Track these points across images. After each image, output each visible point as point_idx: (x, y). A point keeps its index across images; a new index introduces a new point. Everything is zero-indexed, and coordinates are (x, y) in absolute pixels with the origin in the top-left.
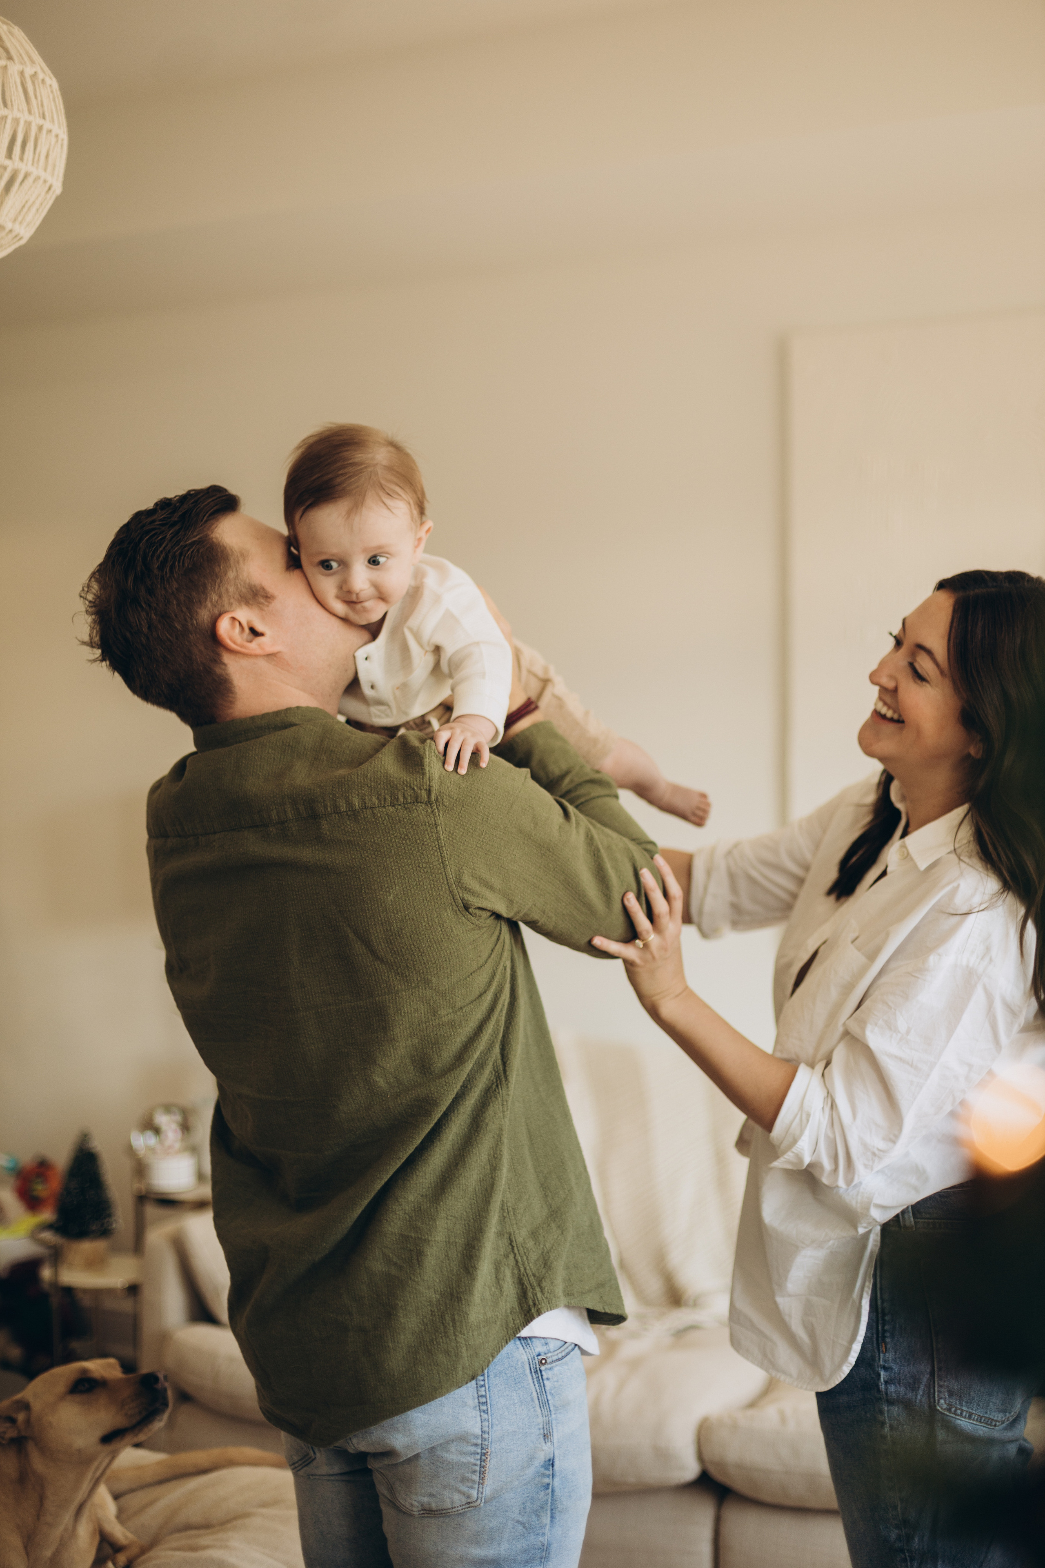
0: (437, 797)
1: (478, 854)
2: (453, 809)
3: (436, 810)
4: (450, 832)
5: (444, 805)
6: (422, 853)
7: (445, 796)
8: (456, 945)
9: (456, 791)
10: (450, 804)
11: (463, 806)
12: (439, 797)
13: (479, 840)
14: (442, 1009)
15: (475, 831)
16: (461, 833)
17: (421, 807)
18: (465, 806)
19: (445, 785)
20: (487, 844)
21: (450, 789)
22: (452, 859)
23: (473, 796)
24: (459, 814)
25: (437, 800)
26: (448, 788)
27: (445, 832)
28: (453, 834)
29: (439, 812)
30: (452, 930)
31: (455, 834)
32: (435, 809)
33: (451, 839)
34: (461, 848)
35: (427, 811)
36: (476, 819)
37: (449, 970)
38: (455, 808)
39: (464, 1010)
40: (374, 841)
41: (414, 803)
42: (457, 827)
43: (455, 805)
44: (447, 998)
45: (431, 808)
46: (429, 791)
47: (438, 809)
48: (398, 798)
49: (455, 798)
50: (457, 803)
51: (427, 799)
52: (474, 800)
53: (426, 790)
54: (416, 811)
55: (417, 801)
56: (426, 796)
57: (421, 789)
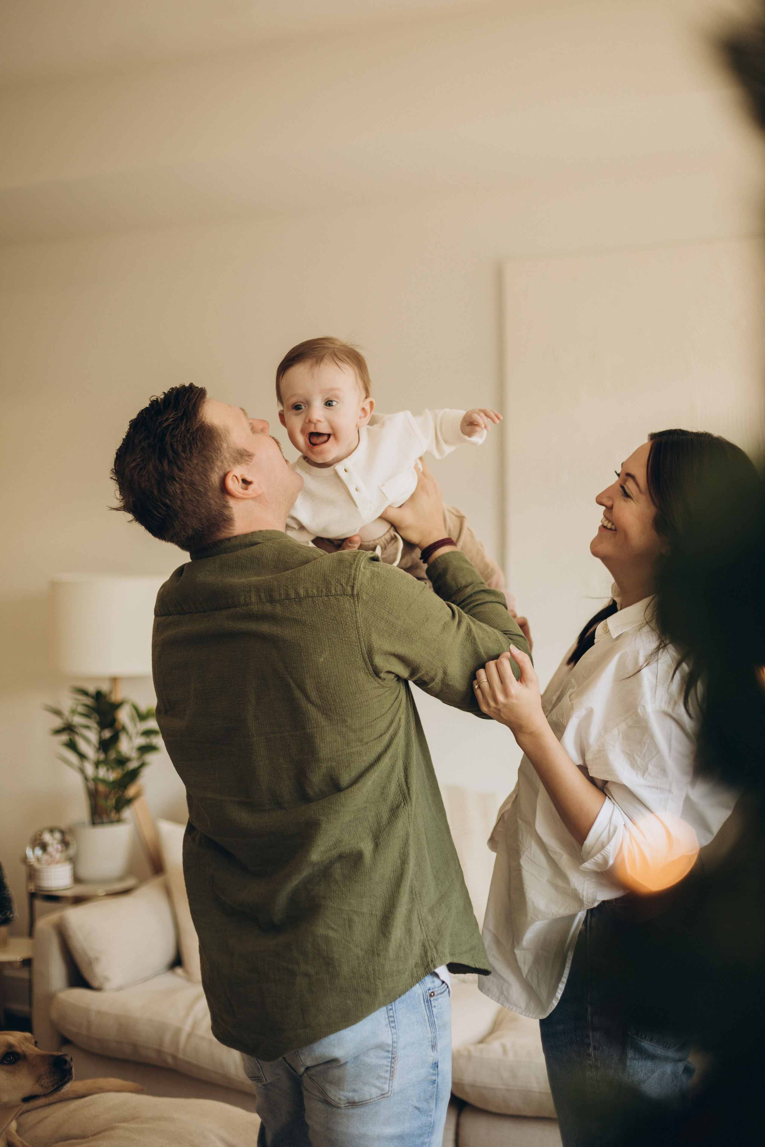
0: (358, 593)
1: (384, 636)
2: (368, 603)
4: (365, 618)
5: (363, 599)
7: (364, 593)
8: (366, 697)
9: (372, 591)
10: (367, 599)
11: (375, 601)
12: (360, 593)
13: (385, 625)
14: (353, 742)
15: (383, 619)
16: (373, 620)
17: (346, 599)
18: (376, 602)
19: (364, 584)
20: (391, 629)
21: (367, 588)
22: (366, 637)
23: (383, 595)
24: (372, 606)
25: (358, 595)
27: (362, 618)
29: (358, 603)
30: (363, 686)
31: (368, 619)
32: (356, 601)
33: (366, 622)
34: (373, 630)
35: (350, 602)
36: (384, 611)
37: (360, 715)
38: (369, 602)
39: (369, 745)
40: (312, 619)
41: (342, 595)
42: (370, 615)
43: (370, 600)
44: (358, 734)
45: (354, 599)
46: (353, 587)
47: (358, 601)
48: (331, 590)
49: (370, 595)
50: (371, 598)
51: (350, 593)
52: (383, 598)
53: (351, 586)
54: (342, 601)
55: (344, 593)
56: (350, 591)
57: (347, 585)
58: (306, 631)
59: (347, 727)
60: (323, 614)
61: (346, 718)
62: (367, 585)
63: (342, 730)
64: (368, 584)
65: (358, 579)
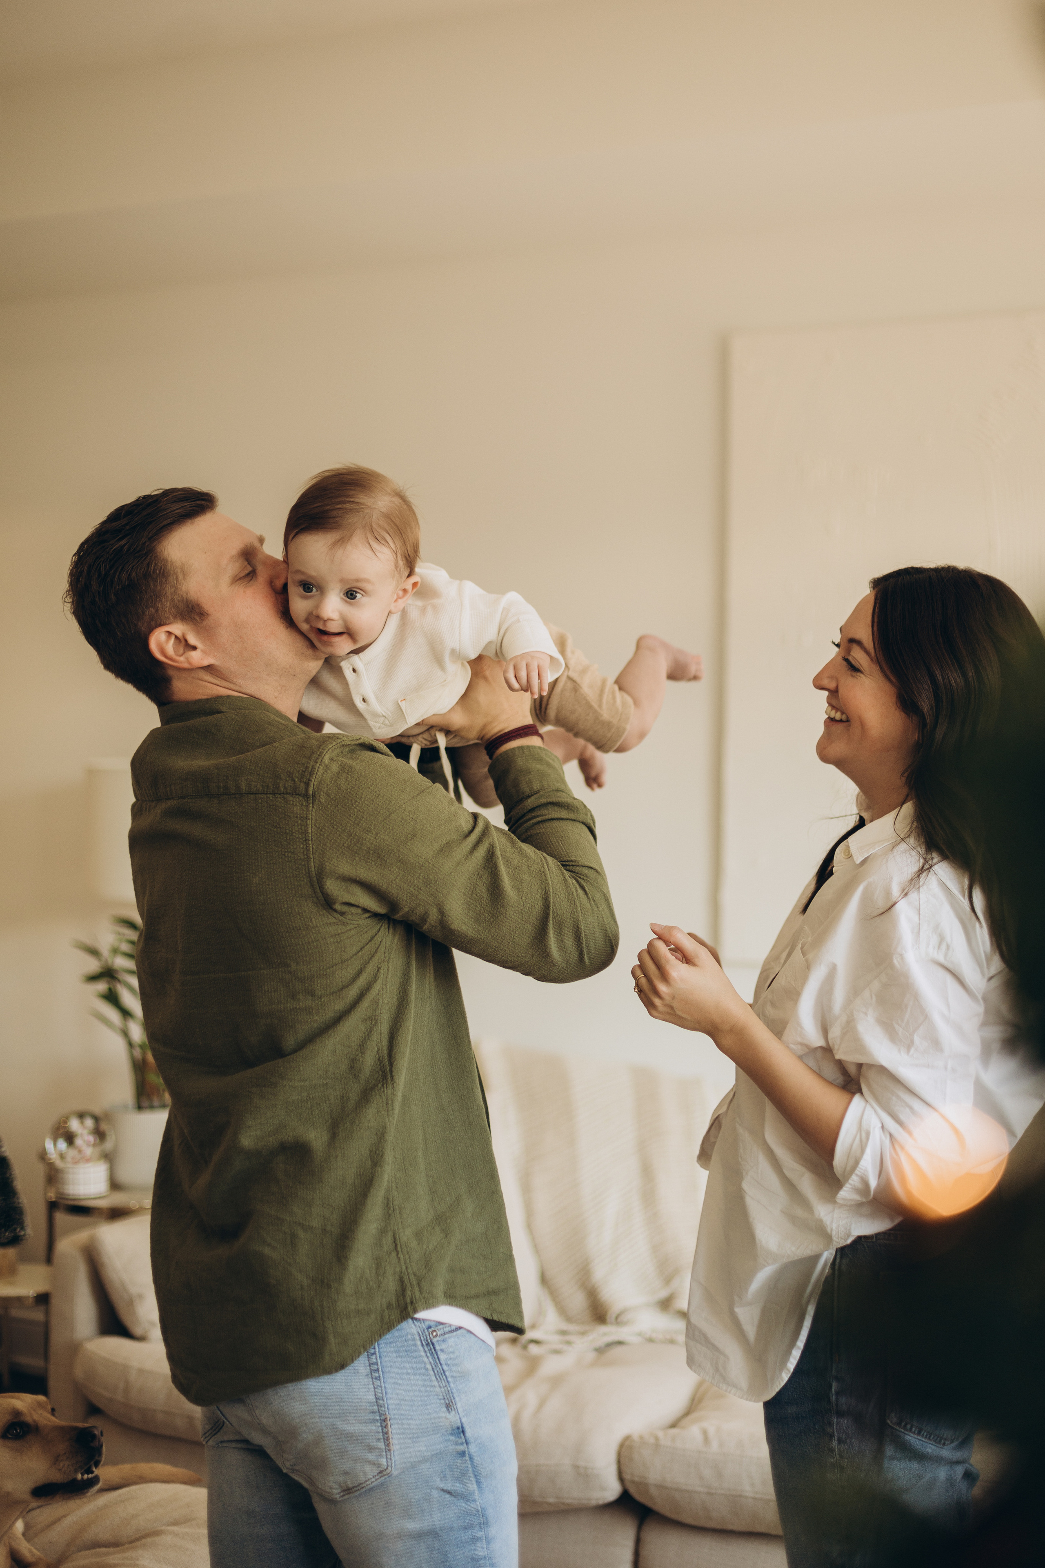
0: (315, 792)
1: (344, 854)
2: (327, 807)
3: (311, 805)
4: (319, 828)
5: (320, 801)
6: (290, 843)
7: (322, 793)
8: (315, 935)
9: (335, 791)
10: (325, 802)
11: (337, 806)
12: (317, 793)
13: (347, 840)
14: (301, 994)
15: (344, 831)
16: (330, 831)
17: (297, 800)
18: (339, 806)
19: (325, 782)
20: (355, 845)
21: (329, 787)
22: (317, 854)
23: (347, 798)
24: (331, 813)
25: (314, 795)
26: (327, 786)
27: (314, 827)
28: (321, 830)
29: (313, 807)
30: (311, 920)
31: (323, 830)
32: (310, 803)
33: (318, 834)
34: (328, 845)
35: (302, 804)
36: (348, 820)
37: (308, 959)
38: (329, 806)
39: (323, 1000)
40: (251, 825)
41: (293, 794)
42: (327, 824)
43: (330, 803)
44: (306, 985)
45: (307, 801)
46: (307, 785)
47: (313, 804)
48: (279, 787)
49: (332, 797)
50: (333, 802)
51: (304, 792)
52: (350, 802)
53: (305, 783)
54: (292, 802)
55: (295, 793)
56: (304, 789)
57: (300, 782)
58: (242, 840)
59: (291, 973)
60: (264, 819)
61: (289, 962)
62: (329, 783)
63: (284, 977)
64: (331, 782)
65: (317, 774)
